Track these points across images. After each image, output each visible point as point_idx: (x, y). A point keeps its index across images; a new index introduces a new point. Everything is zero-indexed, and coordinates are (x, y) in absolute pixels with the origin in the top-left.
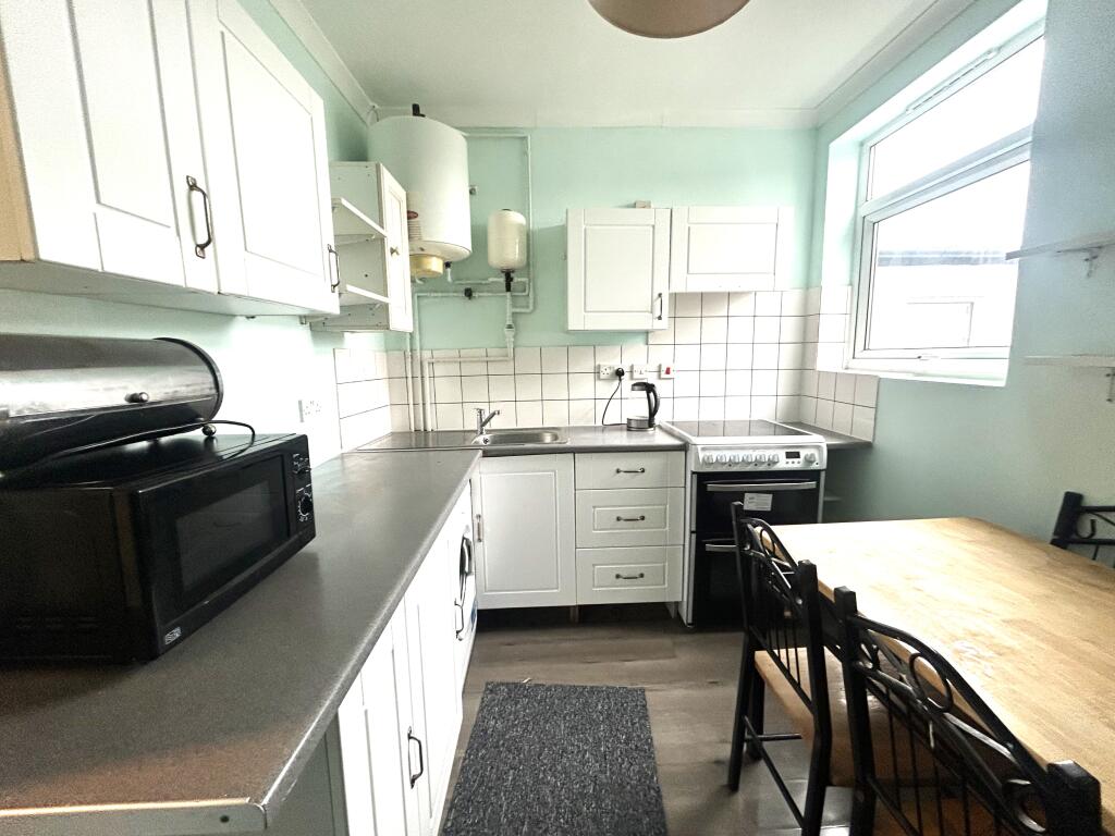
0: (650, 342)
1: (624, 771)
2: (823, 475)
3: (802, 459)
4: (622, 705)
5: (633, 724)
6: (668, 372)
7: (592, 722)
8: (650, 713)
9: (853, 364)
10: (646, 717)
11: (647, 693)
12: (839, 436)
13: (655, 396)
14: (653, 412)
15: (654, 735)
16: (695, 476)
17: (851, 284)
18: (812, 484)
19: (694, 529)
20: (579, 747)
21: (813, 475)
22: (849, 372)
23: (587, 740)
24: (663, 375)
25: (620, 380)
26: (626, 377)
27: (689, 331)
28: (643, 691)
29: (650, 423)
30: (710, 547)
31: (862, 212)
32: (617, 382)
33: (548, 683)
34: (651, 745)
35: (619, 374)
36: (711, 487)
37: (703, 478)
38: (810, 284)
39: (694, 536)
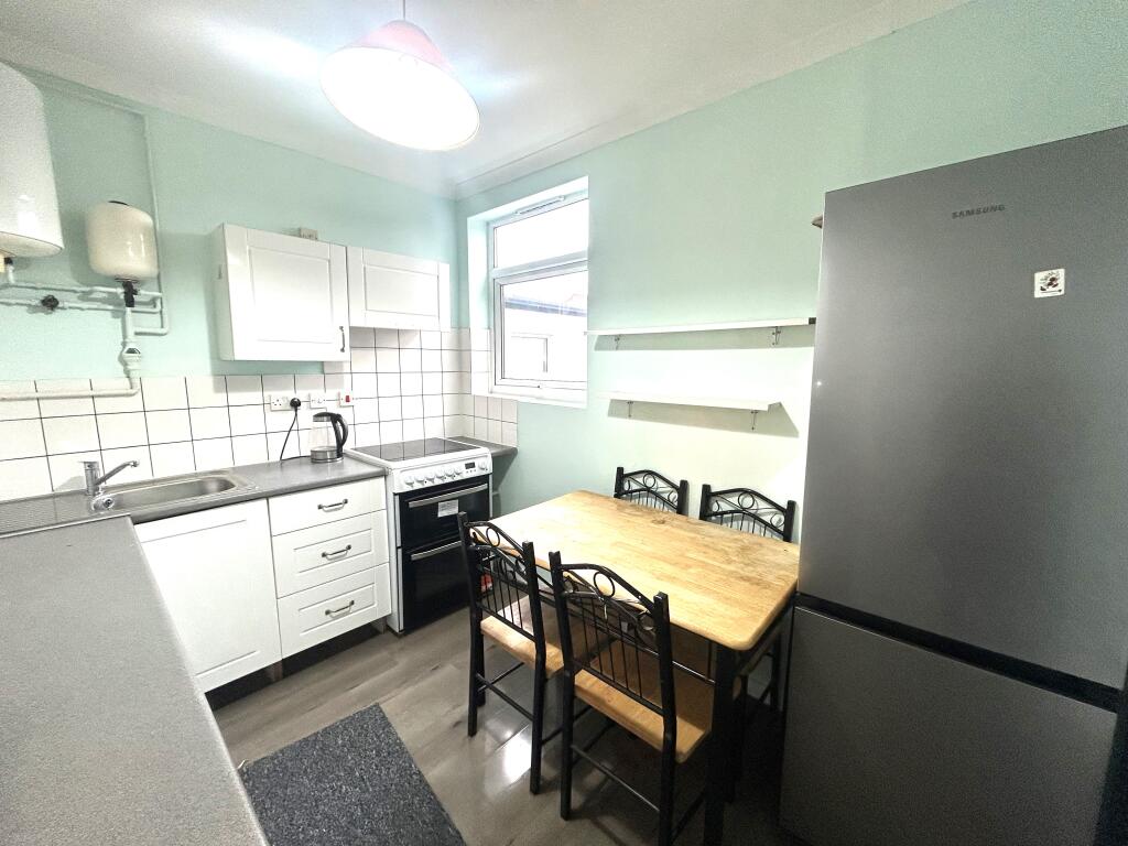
0: (326, 371)
1: (384, 778)
2: (491, 477)
3: (476, 468)
4: (362, 727)
5: (378, 737)
6: (348, 399)
7: (338, 759)
8: (390, 720)
9: (496, 388)
10: (389, 725)
11: (382, 706)
12: (495, 446)
13: (343, 425)
14: (341, 442)
15: (399, 735)
16: (397, 497)
17: (489, 328)
18: (484, 486)
19: (399, 545)
20: (332, 788)
21: (483, 479)
22: (493, 395)
23: (337, 776)
24: (344, 403)
25: (296, 410)
26: (302, 409)
27: (365, 360)
28: (377, 705)
29: (340, 453)
30: (415, 557)
31: (492, 276)
32: (293, 413)
33: (270, 753)
34: (401, 744)
35: (295, 404)
36: (412, 504)
37: (404, 498)
38: (461, 325)
39: (400, 550)
